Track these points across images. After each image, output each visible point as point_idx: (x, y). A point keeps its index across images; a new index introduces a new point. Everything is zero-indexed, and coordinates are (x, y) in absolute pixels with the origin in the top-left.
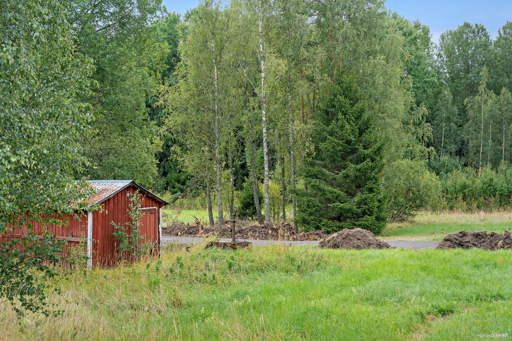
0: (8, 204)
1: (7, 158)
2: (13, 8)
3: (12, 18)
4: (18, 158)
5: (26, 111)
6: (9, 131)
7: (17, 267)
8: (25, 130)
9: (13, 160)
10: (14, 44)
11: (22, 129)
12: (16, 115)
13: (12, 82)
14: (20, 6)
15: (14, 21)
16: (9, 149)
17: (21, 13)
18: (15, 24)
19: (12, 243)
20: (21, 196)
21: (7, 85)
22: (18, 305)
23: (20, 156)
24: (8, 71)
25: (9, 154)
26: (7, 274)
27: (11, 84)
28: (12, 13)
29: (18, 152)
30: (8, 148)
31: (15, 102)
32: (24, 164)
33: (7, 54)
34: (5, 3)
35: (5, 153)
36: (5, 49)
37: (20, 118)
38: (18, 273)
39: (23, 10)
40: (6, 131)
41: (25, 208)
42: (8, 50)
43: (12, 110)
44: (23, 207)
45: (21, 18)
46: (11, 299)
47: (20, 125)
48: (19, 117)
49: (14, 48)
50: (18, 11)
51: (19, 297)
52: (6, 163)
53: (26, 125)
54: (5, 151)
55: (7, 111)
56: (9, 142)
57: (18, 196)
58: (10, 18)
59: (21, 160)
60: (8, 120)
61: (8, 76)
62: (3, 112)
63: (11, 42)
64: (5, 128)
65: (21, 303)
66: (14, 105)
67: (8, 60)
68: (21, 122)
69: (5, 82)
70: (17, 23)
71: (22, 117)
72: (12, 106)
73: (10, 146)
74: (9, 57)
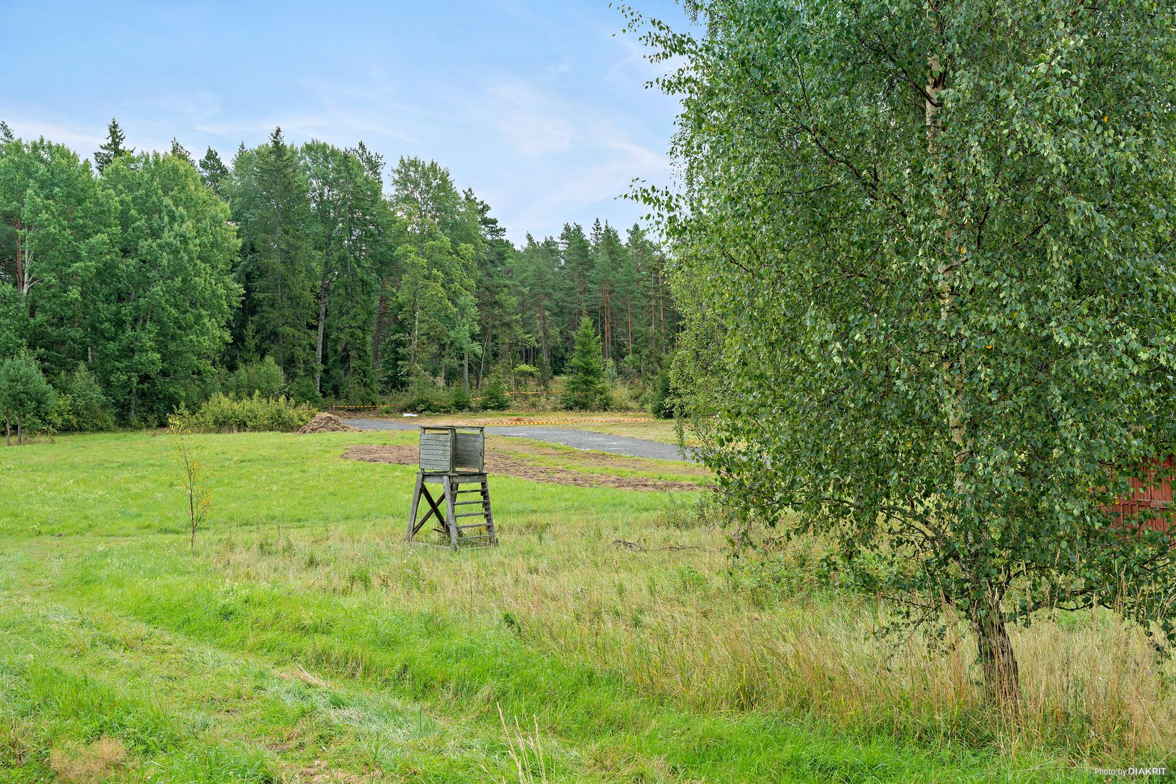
0: (1135, 442)
1: (1132, 354)
2: (1135, 64)
3: (1133, 82)
4: (1153, 351)
5: (1165, 260)
6: (1133, 302)
7: (1155, 564)
8: (1165, 298)
9: (1144, 356)
10: (1140, 133)
11: (1160, 295)
12: (1147, 269)
13: (1137, 205)
14: (1149, 58)
15: (1138, 87)
16: (1134, 336)
17: (1152, 70)
18: (1139, 94)
19: (1142, 517)
20: (1157, 426)
21: (1126, 213)
22: (1160, 637)
23: (1158, 348)
24: (1128, 186)
25: (1134, 345)
26: (1136, 576)
27: (1134, 210)
28: (1135, 73)
29: (1153, 341)
30: (1132, 334)
31: (1144, 245)
32: (1164, 363)
33: (1128, 153)
34: (1120, 56)
35: (1126, 344)
36: (1122, 145)
37: (1155, 275)
38: (1157, 574)
39: (1157, 64)
40: (1127, 302)
41: (1166, 449)
42: (1128, 146)
43: (1138, 260)
44: (1162, 446)
45: (1152, 80)
46: (1144, 623)
47: (1154, 287)
48: (1151, 273)
49: (1141, 141)
50: (1147, 68)
51: (1161, 622)
52: (1130, 362)
53: (1167, 287)
54: (1127, 340)
55: (1129, 264)
56: (1133, 321)
57: (1153, 426)
58: (1130, 84)
59: (1158, 356)
60: (1131, 280)
61: (1128, 196)
62: (1121, 266)
63: (1133, 130)
64: (1125, 295)
65: (1163, 634)
66: (1141, 250)
67: (1129, 167)
68: (1156, 282)
69: (1124, 208)
70: (1143, 91)
71: (1159, 272)
72: (1138, 252)
73: (1137, 330)
74: (1132, 159)
